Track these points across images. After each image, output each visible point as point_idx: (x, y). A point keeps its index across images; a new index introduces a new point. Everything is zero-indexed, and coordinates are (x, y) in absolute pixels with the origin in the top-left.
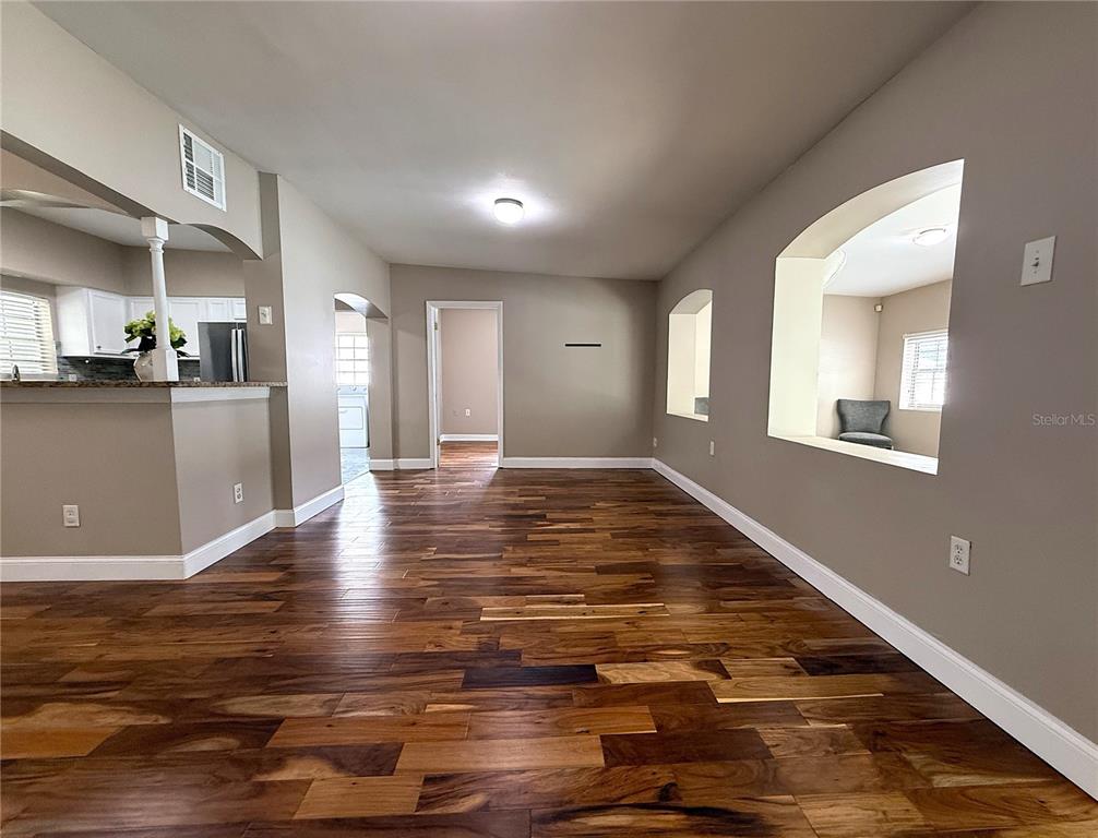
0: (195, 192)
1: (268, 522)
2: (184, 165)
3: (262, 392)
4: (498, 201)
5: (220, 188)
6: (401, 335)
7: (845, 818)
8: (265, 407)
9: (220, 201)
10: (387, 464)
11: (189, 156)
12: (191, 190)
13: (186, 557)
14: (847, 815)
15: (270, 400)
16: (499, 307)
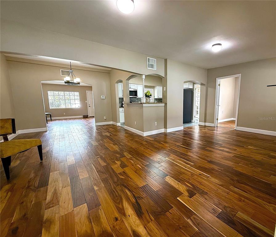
0: (150, 68)
1: (162, 130)
2: (148, 64)
3: (163, 105)
4: (213, 45)
5: (155, 66)
6: (209, 89)
7: (155, 232)
8: (164, 107)
9: (155, 68)
10: (203, 124)
11: (149, 62)
12: (149, 68)
13: (144, 133)
14: (156, 233)
15: (165, 106)
16: (240, 75)
